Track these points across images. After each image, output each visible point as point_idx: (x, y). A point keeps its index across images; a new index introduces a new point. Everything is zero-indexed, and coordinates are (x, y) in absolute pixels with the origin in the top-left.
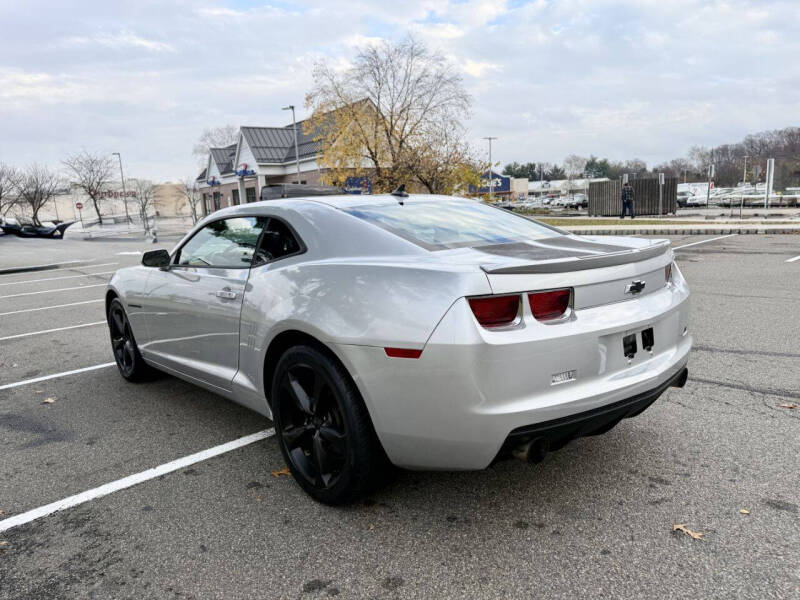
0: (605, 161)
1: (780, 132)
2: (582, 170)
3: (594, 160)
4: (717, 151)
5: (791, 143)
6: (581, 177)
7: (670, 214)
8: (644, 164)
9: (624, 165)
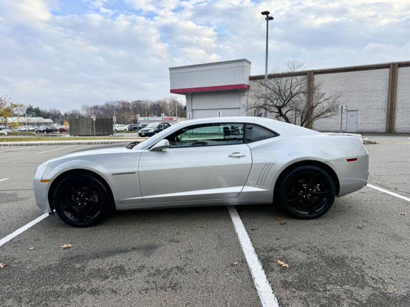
0: (38, 108)
1: (119, 102)
2: (25, 112)
3: (31, 107)
4: (93, 107)
5: (124, 106)
6: (24, 116)
7: (111, 135)
8: (59, 111)
9: (48, 111)
